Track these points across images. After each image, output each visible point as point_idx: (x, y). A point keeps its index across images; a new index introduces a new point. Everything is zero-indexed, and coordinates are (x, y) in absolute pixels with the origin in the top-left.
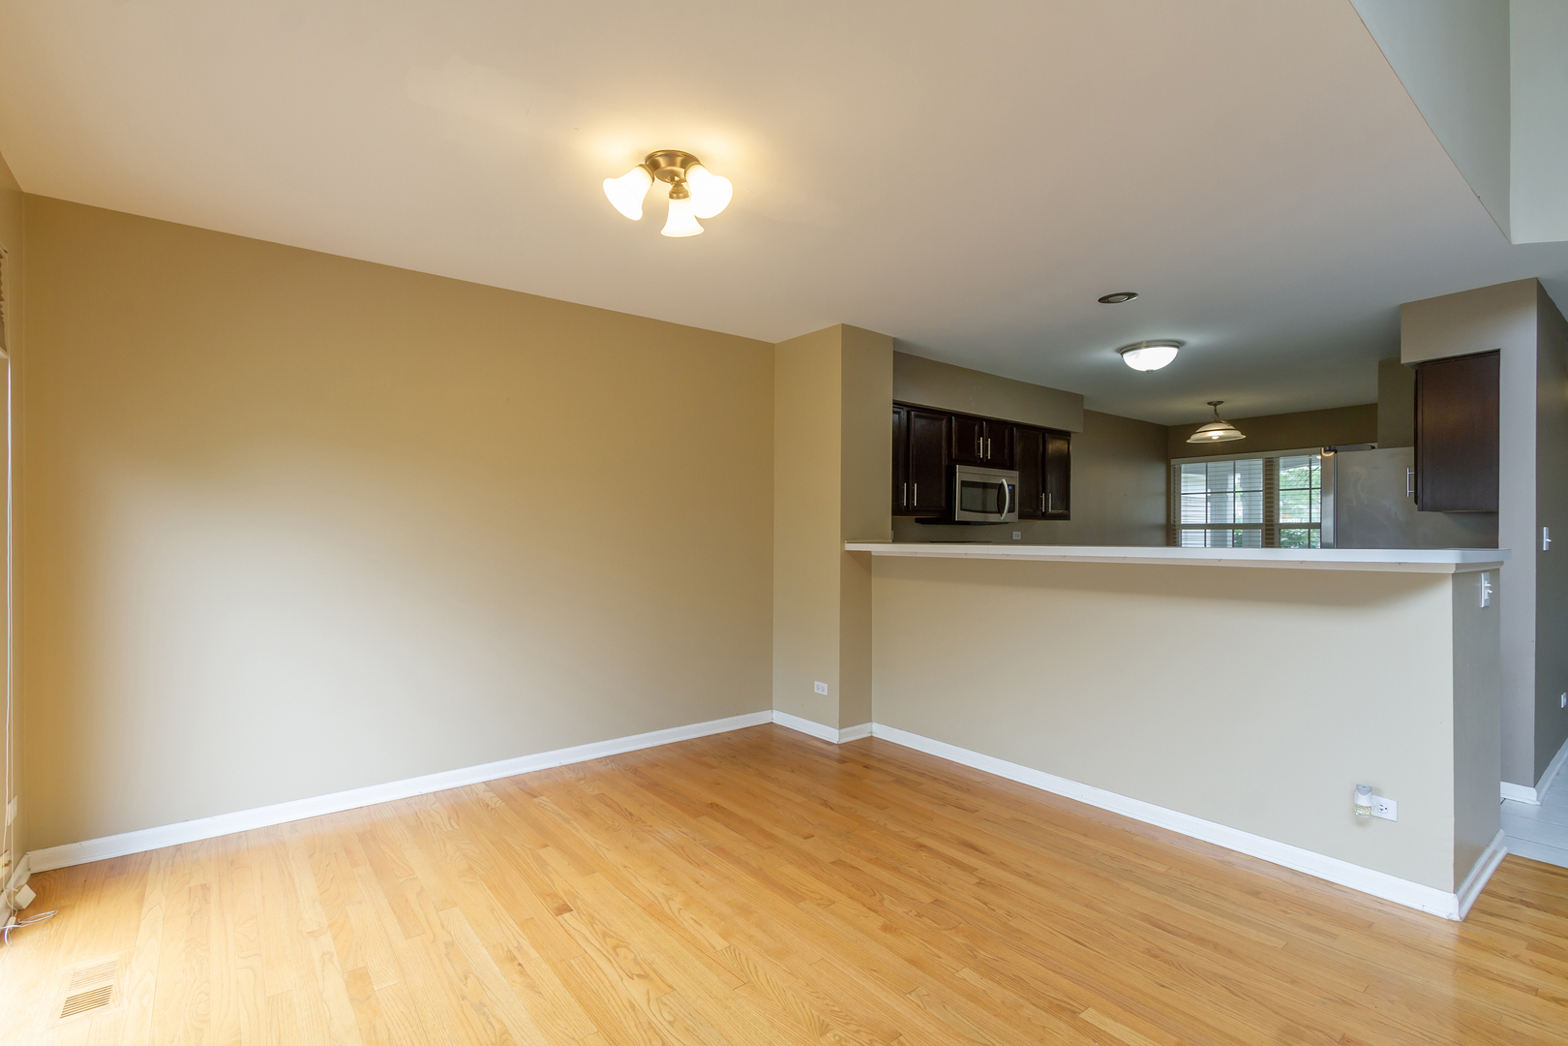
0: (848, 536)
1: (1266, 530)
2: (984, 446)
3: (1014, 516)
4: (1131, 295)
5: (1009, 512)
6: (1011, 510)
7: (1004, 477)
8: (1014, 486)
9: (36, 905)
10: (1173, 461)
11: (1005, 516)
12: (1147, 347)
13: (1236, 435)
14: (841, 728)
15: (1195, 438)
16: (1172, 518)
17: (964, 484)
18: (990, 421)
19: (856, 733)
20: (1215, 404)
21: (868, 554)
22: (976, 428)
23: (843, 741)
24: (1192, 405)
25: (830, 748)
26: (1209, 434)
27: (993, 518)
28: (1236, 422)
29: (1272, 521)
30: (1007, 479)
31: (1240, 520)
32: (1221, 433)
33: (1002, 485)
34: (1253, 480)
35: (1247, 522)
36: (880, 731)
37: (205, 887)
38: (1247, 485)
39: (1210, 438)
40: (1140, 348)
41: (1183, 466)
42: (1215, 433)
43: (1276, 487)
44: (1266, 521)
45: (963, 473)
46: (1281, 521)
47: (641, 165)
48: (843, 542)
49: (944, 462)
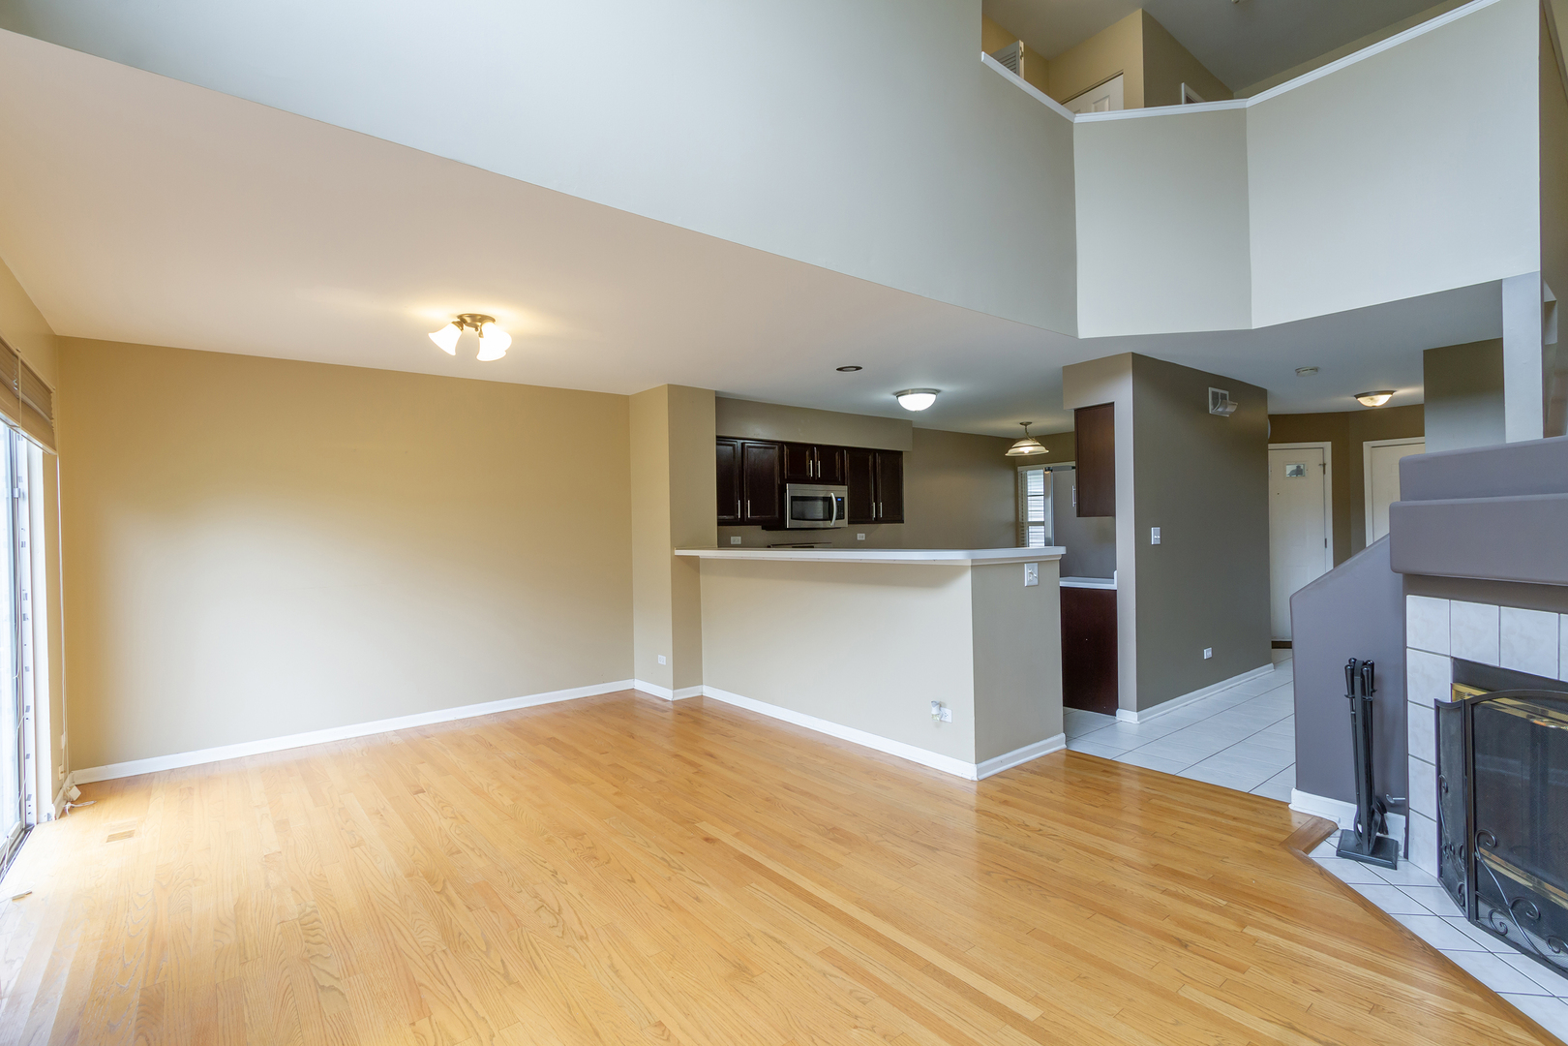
0: (677, 544)
2: (813, 466)
3: (844, 523)
4: (858, 368)
5: (837, 519)
6: (840, 517)
7: (832, 491)
8: (843, 498)
9: (80, 799)
10: (1019, 468)
11: (833, 523)
12: (912, 393)
13: (1042, 450)
14: (674, 689)
15: (1011, 452)
16: (1020, 517)
17: (794, 499)
18: (820, 447)
19: (688, 693)
20: (1026, 424)
21: (696, 558)
22: (807, 453)
23: (676, 699)
24: (1009, 425)
25: (664, 704)
26: (1021, 450)
27: (821, 524)
28: (1042, 438)
30: (837, 492)
32: (1031, 449)
33: (831, 498)
36: (708, 691)
37: (190, 789)
39: (1023, 453)
40: (901, 396)
41: (1029, 472)
42: (1026, 448)
45: (791, 489)
47: (453, 323)
48: (672, 548)
49: (777, 481)
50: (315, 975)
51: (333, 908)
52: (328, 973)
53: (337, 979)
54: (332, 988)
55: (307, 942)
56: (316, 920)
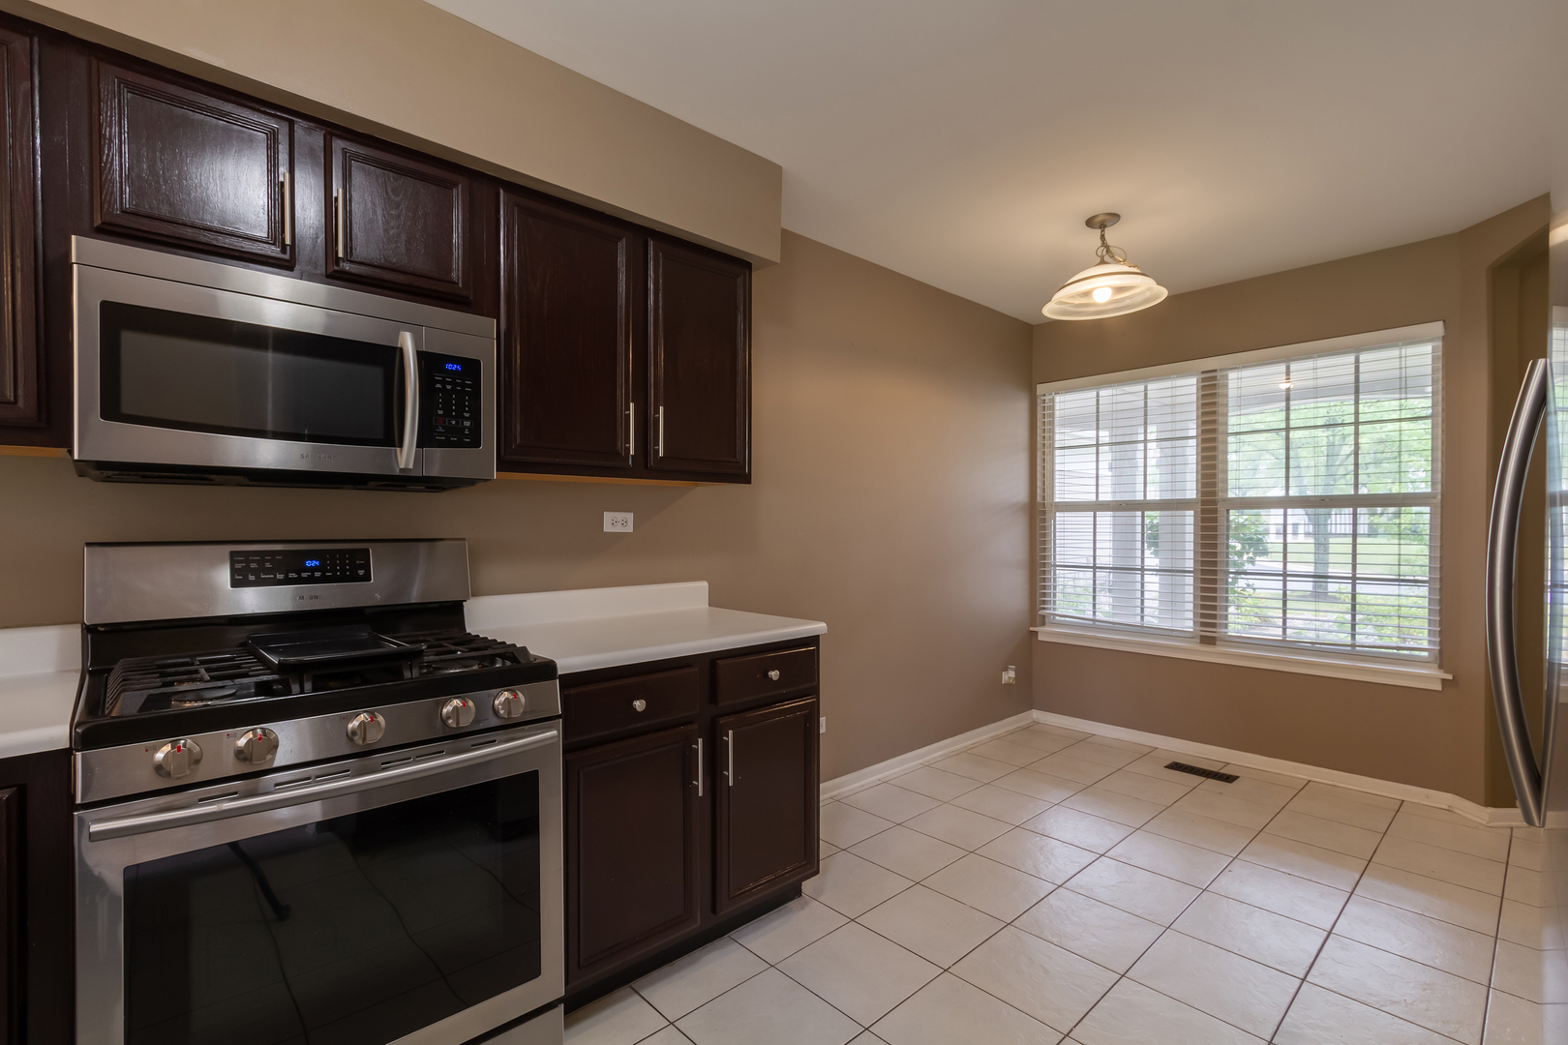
1: (1203, 511)
10: (1041, 389)
16: (1039, 491)
20: (1103, 223)
29: (1214, 493)
31: (1153, 495)
34: (1178, 417)
35: (1168, 496)
38: (1168, 427)
41: (1058, 397)
43: (1220, 428)
44: (1204, 494)
46: (1231, 495)
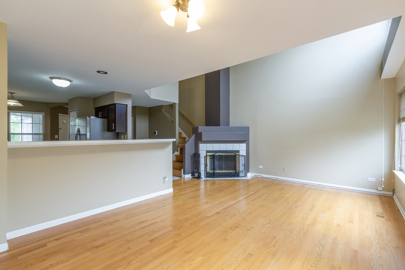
13: (20, 105)
20: (12, 93)
26: (9, 103)
32: (15, 103)
39: (10, 105)
40: (61, 79)
50: (322, 251)
51: (303, 266)
52: (319, 249)
53: (318, 246)
54: (321, 245)
55: (319, 261)
56: (311, 266)
